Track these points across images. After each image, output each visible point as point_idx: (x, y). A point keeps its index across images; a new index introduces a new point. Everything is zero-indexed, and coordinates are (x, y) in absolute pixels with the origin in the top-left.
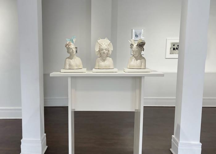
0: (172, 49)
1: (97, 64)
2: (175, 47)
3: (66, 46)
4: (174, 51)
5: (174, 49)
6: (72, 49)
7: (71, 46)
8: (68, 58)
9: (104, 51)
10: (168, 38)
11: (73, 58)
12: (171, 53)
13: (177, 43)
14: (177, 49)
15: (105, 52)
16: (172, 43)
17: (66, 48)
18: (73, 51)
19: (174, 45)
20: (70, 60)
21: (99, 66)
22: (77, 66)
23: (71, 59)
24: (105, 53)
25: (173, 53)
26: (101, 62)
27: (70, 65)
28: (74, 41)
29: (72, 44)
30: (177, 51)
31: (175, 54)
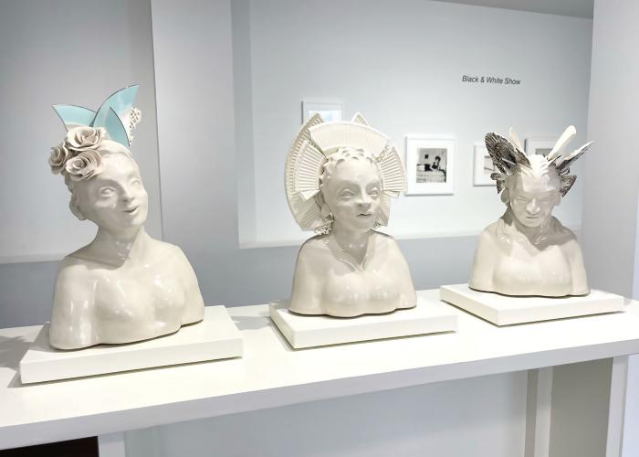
0: (423, 167)
1: (312, 283)
2: (431, 161)
3: (58, 165)
4: (428, 173)
5: (427, 168)
6: (121, 191)
7: (104, 160)
8: (85, 254)
9: (366, 199)
10: (409, 135)
11: (127, 254)
12: (419, 180)
13: (433, 150)
14: (435, 167)
15: (369, 206)
16: (422, 151)
17: (61, 178)
18: (126, 201)
19: (427, 157)
20: (103, 273)
21: (325, 296)
22: (162, 312)
23: (114, 262)
24: (372, 210)
25: (425, 180)
26: (339, 273)
27: (103, 314)
28: (126, 121)
29: (108, 144)
30: (435, 172)
31: (431, 181)
